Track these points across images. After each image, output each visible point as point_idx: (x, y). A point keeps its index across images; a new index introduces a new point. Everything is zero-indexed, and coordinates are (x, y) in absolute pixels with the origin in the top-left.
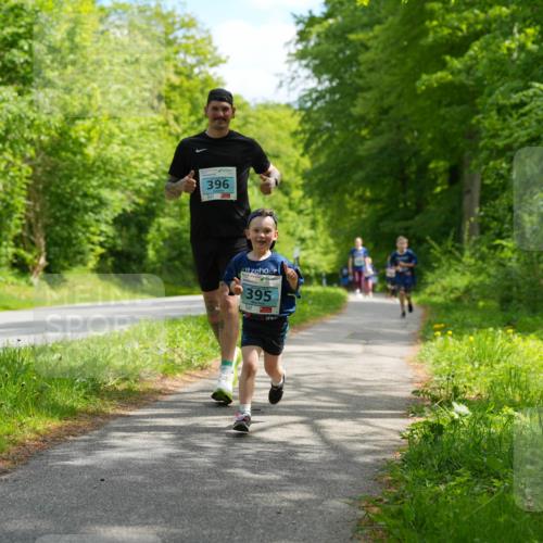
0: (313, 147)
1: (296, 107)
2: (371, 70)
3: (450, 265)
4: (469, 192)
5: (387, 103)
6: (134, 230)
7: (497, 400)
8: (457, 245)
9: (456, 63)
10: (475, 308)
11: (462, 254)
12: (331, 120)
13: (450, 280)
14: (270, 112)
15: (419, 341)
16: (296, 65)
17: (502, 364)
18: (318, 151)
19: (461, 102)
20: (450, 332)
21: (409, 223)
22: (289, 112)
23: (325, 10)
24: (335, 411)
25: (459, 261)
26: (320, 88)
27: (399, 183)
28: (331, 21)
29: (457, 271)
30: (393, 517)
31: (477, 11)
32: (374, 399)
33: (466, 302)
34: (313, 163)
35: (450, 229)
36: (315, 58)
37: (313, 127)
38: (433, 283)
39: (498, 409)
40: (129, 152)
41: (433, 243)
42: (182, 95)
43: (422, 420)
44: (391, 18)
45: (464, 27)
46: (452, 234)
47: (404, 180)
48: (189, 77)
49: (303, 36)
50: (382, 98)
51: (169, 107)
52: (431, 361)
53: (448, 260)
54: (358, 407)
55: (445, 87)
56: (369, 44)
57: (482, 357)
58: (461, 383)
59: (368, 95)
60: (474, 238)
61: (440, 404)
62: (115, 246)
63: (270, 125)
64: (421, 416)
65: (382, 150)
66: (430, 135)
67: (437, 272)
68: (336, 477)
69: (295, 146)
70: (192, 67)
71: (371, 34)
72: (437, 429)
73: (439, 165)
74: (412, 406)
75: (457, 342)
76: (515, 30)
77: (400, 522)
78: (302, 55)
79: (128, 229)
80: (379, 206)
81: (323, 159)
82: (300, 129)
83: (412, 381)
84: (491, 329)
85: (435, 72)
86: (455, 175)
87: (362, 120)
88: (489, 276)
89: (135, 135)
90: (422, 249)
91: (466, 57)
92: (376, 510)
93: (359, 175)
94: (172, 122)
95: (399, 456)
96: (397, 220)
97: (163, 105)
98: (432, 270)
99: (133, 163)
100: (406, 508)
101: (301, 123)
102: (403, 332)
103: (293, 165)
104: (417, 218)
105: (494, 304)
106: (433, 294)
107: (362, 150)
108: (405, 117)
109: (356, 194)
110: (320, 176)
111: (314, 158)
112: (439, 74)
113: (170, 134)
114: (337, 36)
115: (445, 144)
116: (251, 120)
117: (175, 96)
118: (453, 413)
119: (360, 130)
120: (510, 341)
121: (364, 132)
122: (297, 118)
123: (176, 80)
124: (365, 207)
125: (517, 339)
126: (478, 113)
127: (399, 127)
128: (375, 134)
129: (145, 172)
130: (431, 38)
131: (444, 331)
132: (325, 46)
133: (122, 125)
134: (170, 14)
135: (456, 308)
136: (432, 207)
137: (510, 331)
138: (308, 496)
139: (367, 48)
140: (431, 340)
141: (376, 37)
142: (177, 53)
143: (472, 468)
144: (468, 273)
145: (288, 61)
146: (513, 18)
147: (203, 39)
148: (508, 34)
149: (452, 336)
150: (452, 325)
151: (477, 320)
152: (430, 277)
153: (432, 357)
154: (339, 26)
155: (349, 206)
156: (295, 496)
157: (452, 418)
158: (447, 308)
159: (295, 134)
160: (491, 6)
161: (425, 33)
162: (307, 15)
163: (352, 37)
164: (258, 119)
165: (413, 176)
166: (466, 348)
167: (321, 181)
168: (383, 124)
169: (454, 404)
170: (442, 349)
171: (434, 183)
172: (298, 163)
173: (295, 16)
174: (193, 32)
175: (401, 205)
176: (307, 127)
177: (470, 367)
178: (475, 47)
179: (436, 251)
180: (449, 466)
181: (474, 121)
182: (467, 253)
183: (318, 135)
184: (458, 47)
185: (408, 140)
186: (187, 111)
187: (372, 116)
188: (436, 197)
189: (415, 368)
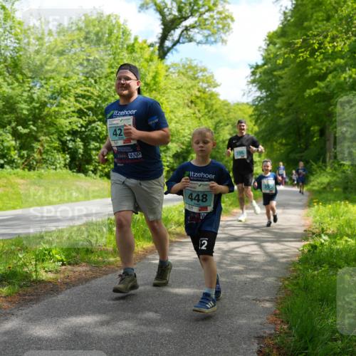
0: (259, 121)
1: (251, 104)
2: (284, 87)
3: (321, 173)
4: (329, 140)
5: (291, 101)
6: (181, 160)
7: (341, 234)
8: (324, 164)
9: (322, 84)
10: (332, 192)
11: (326, 166)
12: (266, 110)
13: (321, 179)
14: (240, 107)
15: (307, 207)
16: (251, 86)
17: (343, 218)
18: (262, 123)
19: (324, 101)
20: (321, 203)
21: (302, 154)
22: (248, 106)
23: (263, 62)
25: (325, 170)
26: (261, 96)
27: (297, 137)
28: (266, 67)
29: (324, 175)
30: (294, 285)
31: (330, 62)
32: (287, 234)
33: (328, 189)
34: (259, 128)
35: (321, 157)
36: (259, 83)
37: (259, 113)
38: (313, 181)
39: (341, 238)
40: (179, 126)
41: (313, 163)
42: (201, 101)
43: (308, 243)
44: (292, 65)
45: (324, 68)
46: (321, 159)
47: (300, 135)
48: (204, 93)
49: (254, 73)
50: (289, 99)
51: (195, 106)
52: (312, 216)
53: (320, 171)
54: (280, 237)
55: (317, 95)
56: (283, 76)
57: (334, 214)
58: (325, 226)
59: (283, 98)
60: (331, 161)
61: (316, 236)
62: (173, 167)
63: (239, 112)
64: (308, 241)
65: (290, 122)
66: (311, 115)
67: (315, 176)
68: (270, 268)
69: (251, 121)
70: (205, 88)
71: (283, 72)
72: (314, 247)
73: (315, 128)
74: (304, 237)
75: (324, 208)
76: (347, 69)
77: (297, 287)
78: (253, 82)
79: (179, 159)
80: (289, 147)
81: (263, 127)
82: (253, 113)
83: (304, 226)
84: (339, 202)
85: (312, 88)
86: (322, 133)
87: (280, 109)
88: (338, 177)
89: (181, 119)
90: (308, 165)
91: (326, 82)
92: (287, 282)
93: (279, 133)
94: (197, 112)
95: (297, 258)
96: (297, 153)
97: (193, 105)
98: (313, 175)
99: (181, 131)
100: (300, 281)
101: (253, 111)
102: (300, 203)
103: (250, 129)
104: (306, 152)
105: (340, 190)
106: (313, 186)
107: (281, 122)
108: (299, 108)
109: (279, 141)
111: (260, 126)
112: (314, 89)
113: (196, 117)
114: (268, 73)
115: (317, 119)
116: (232, 110)
117: (198, 101)
118: (322, 240)
119: (280, 113)
120: (347, 206)
121: (282, 114)
122: (252, 109)
123: (198, 94)
124: (282, 148)
125: (350, 206)
126: (331, 105)
127: (297, 112)
128: (286, 115)
129: (186, 135)
130: (310, 74)
131: (318, 203)
132: (263, 77)
133: (176, 114)
134: (196, 66)
135: (324, 192)
136: (312, 147)
137: (347, 202)
138: (258, 276)
139: (282, 78)
140: (312, 207)
141: (286, 73)
142: (199, 82)
143: (329, 264)
144: (329, 176)
145: (248, 85)
146: (346, 65)
147: (210, 76)
148: (344, 71)
149: (321, 205)
150: (321, 200)
151: (333, 197)
152: (312, 178)
154: (269, 69)
155: (275, 147)
156: (253, 276)
157: (321, 242)
158: (319, 192)
159: (251, 116)
160: (336, 59)
161: (307, 71)
162: (255, 64)
163: (275, 73)
164: (234, 110)
165: (304, 134)
166: (328, 210)
167: (263, 136)
168: (290, 111)
169: (323, 235)
170: (317, 211)
171: (313, 136)
172: (252, 129)
173: (250, 65)
174: (205, 73)
175: (299, 146)
176: (256, 112)
177: (329, 219)
178: (330, 77)
179: (315, 166)
180: (319, 263)
181: (330, 109)
182: (329, 168)
183: (261, 116)
184: (322, 77)
185: (301, 117)
186: (203, 108)
187: (285, 107)
188: (314, 142)
189: (305, 219)
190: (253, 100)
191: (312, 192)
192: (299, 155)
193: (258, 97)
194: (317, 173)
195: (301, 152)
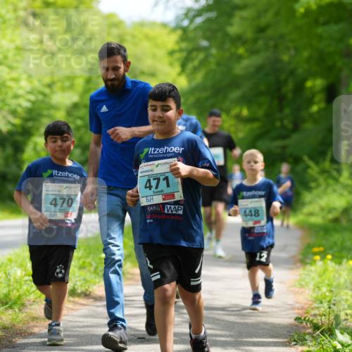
0: (190, 66)
1: (173, 25)
3: (328, 185)
5: (263, 21)
6: (9, 150)
8: (336, 166)
11: (339, 171)
12: (208, 39)
14: (147, 30)
15: (299, 264)
18: (196, 70)
19: (338, 20)
20: (329, 257)
21: (287, 142)
24: (218, 339)
25: (336, 180)
27: (276, 102)
29: (334, 191)
33: (344, 223)
34: (190, 81)
37: (191, 47)
38: (310, 203)
40: (4, 72)
41: (311, 163)
43: (305, 348)
46: (329, 154)
47: (281, 99)
50: (259, 16)
52: (311, 286)
53: (325, 180)
54: (240, 335)
59: (245, 13)
61: (322, 333)
63: (146, 44)
64: (303, 345)
65: (259, 69)
66: (306, 54)
67: (315, 192)
69: (171, 64)
73: (316, 84)
75: (337, 267)
80: (256, 125)
81: (199, 77)
82: (176, 47)
83: (293, 308)
86: (331, 94)
87: (239, 39)
89: (11, 55)
90: (299, 168)
93: (236, 94)
96: (273, 139)
98: (309, 189)
99: (10, 84)
101: (177, 43)
102: (283, 255)
104: (294, 136)
106: (311, 214)
107: (240, 68)
108: (282, 36)
110: (197, 95)
111: (190, 77)
115: (322, 63)
118: (335, 343)
119: (237, 48)
121: (241, 51)
122: (175, 37)
124: (241, 127)
127: (276, 46)
128: (253, 52)
129: (21, 92)
131: (323, 255)
135: (335, 230)
136: (308, 126)
140: (311, 264)
144: (346, 193)
149: (331, 260)
150: (331, 248)
152: (307, 197)
153: (313, 283)
157: (335, 347)
158: (325, 230)
159: (171, 53)
165: (290, 96)
166: (346, 273)
168: (261, 43)
169: (337, 332)
171: (310, 102)
175: (278, 124)
176: (184, 45)
179: (314, 170)
182: (345, 174)
183: (194, 54)
185: (285, 58)
187: (249, 34)
188: (311, 115)
189: (296, 293)
190: (177, 17)
191: (307, 228)
192: (279, 143)
193: (189, 10)
194: (318, 186)
195: (284, 137)
